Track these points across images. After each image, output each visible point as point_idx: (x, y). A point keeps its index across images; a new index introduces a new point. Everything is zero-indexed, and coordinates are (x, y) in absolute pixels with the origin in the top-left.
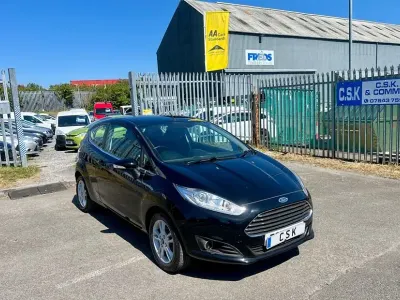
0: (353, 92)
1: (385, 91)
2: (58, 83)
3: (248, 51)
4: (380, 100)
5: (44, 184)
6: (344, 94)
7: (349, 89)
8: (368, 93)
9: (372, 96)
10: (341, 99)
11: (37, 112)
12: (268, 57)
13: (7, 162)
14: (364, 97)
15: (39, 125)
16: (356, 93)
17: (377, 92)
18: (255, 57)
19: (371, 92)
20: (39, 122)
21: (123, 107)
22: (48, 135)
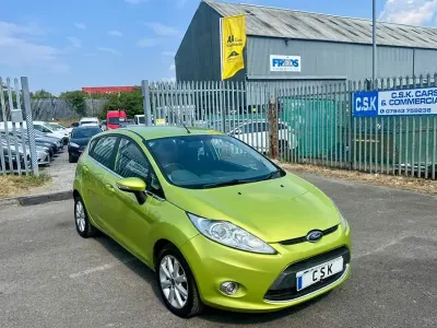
0: (369, 102)
1: (401, 102)
2: (70, 90)
3: (272, 57)
4: (395, 111)
5: (56, 192)
6: (361, 104)
7: (366, 99)
8: (383, 104)
9: (388, 107)
10: (358, 109)
11: (46, 121)
12: (295, 63)
13: (19, 170)
14: (380, 107)
15: (49, 134)
16: (372, 103)
17: (393, 102)
18: (281, 63)
19: (387, 102)
20: (49, 131)
21: (138, 116)
22: (58, 145)
